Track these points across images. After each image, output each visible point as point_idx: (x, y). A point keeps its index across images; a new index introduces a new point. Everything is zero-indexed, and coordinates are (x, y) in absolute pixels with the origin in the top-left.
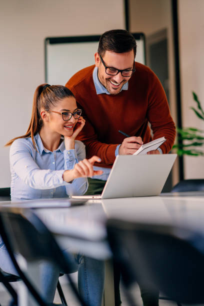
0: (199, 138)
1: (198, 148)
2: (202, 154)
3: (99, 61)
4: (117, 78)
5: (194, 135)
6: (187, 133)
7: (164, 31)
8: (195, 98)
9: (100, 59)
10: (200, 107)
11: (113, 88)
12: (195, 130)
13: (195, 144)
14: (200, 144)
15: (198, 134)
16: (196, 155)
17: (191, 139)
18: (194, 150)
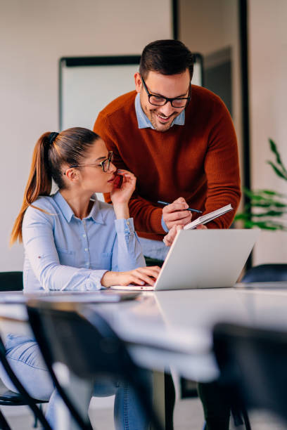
0: (279, 205)
1: (275, 219)
2: (282, 227)
3: (141, 85)
4: (166, 109)
5: (271, 200)
6: (259, 198)
7: (228, 51)
8: (273, 147)
9: (141, 81)
10: (279, 161)
11: (161, 123)
12: (272, 193)
13: (272, 214)
14: (279, 214)
15: (276, 199)
16: (273, 229)
17: (265, 206)
18: (270, 222)
